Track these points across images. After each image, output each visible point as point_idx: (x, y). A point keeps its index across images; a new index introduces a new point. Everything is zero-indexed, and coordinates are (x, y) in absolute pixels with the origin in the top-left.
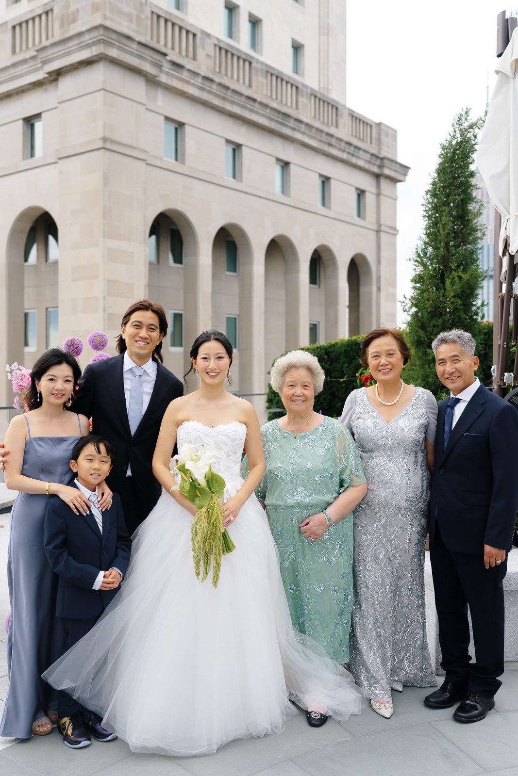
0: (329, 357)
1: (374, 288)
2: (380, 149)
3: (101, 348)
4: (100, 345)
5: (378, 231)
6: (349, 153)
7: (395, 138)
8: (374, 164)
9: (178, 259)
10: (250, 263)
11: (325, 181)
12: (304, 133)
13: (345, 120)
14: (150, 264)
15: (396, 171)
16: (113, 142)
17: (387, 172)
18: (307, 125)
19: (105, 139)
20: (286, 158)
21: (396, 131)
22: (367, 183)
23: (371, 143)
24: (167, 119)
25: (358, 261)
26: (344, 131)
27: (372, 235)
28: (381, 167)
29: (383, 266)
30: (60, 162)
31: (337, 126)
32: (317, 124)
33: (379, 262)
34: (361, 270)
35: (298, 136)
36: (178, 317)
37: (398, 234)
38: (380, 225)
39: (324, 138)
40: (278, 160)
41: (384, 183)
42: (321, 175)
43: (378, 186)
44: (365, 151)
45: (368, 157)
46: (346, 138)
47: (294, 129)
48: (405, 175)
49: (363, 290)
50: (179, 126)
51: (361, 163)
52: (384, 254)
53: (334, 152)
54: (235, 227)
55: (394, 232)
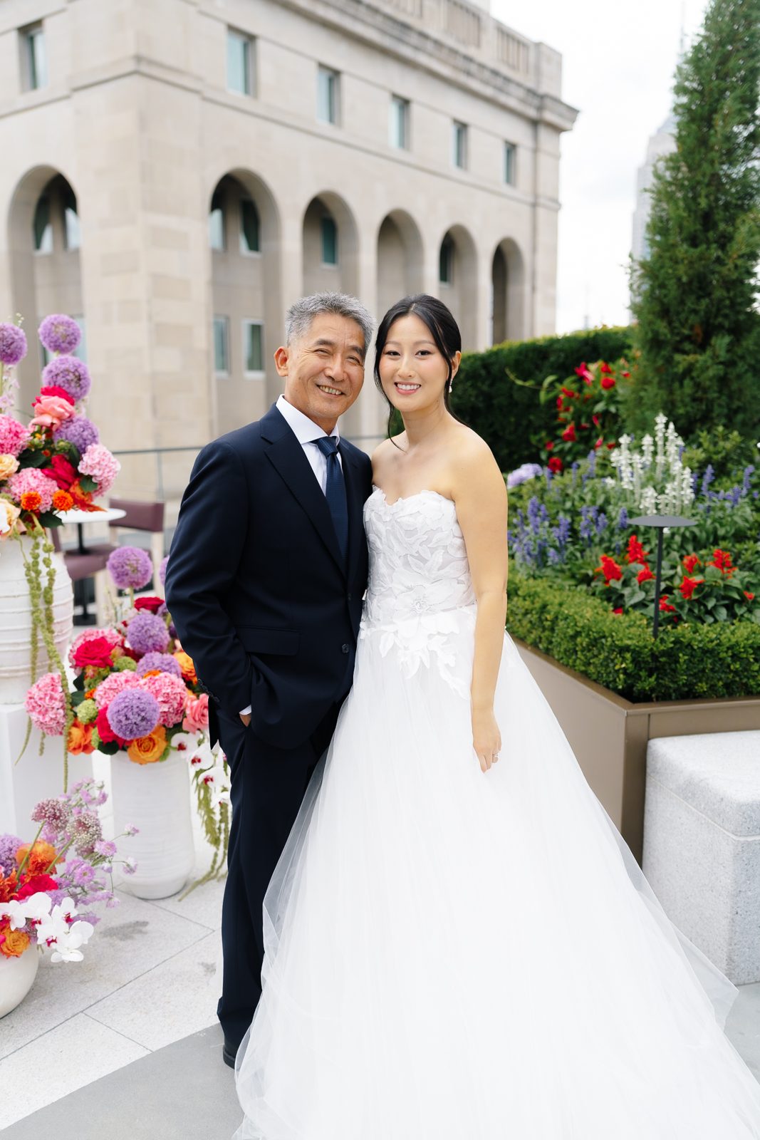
0: (489, 373)
1: (527, 288)
2: (538, 82)
3: (67, 348)
4: (63, 342)
5: (534, 205)
6: (496, 87)
7: (559, 65)
8: (530, 105)
9: (254, 244)
10: (355, 250)
11: (462, 128)
12: (430, 55)
13: (490, 37)
14: (214, 252)
15: (561, 115)
16: (151, 62)
17: (549, 116)
18: (438, 43)
19: (139, 59)
20: (404, 92)
21: (560, 55)
22: (519, 132)
23: (527, 72)
24: (232, 29)
25: (506, 249)
26: (489, 53)
27: (526, 210)
28: (540, 108)
29: (541, 255)
30: (77, 96)
31: (478, 45)
32: (450, 42)
33: (534, 249)
34: (510, 262)
35: (423, 59)
36: (256, 330)
37: (559, 209)
38: (536, 195)
39: (460, 63)
40: (395, 96)
41: (544, 133)
42: (456, 121)
43: (536, 138)
44: (519, 85)
45: (521, 93)
46: (491, 62)
47: (416, 48)
48: (573, 121)
49: (512, 290)
50: (249, 40)
51: (512, 103)
52: (542, 238)
53: (475, 85)
54: (333, 196)
55: (555, 205)
